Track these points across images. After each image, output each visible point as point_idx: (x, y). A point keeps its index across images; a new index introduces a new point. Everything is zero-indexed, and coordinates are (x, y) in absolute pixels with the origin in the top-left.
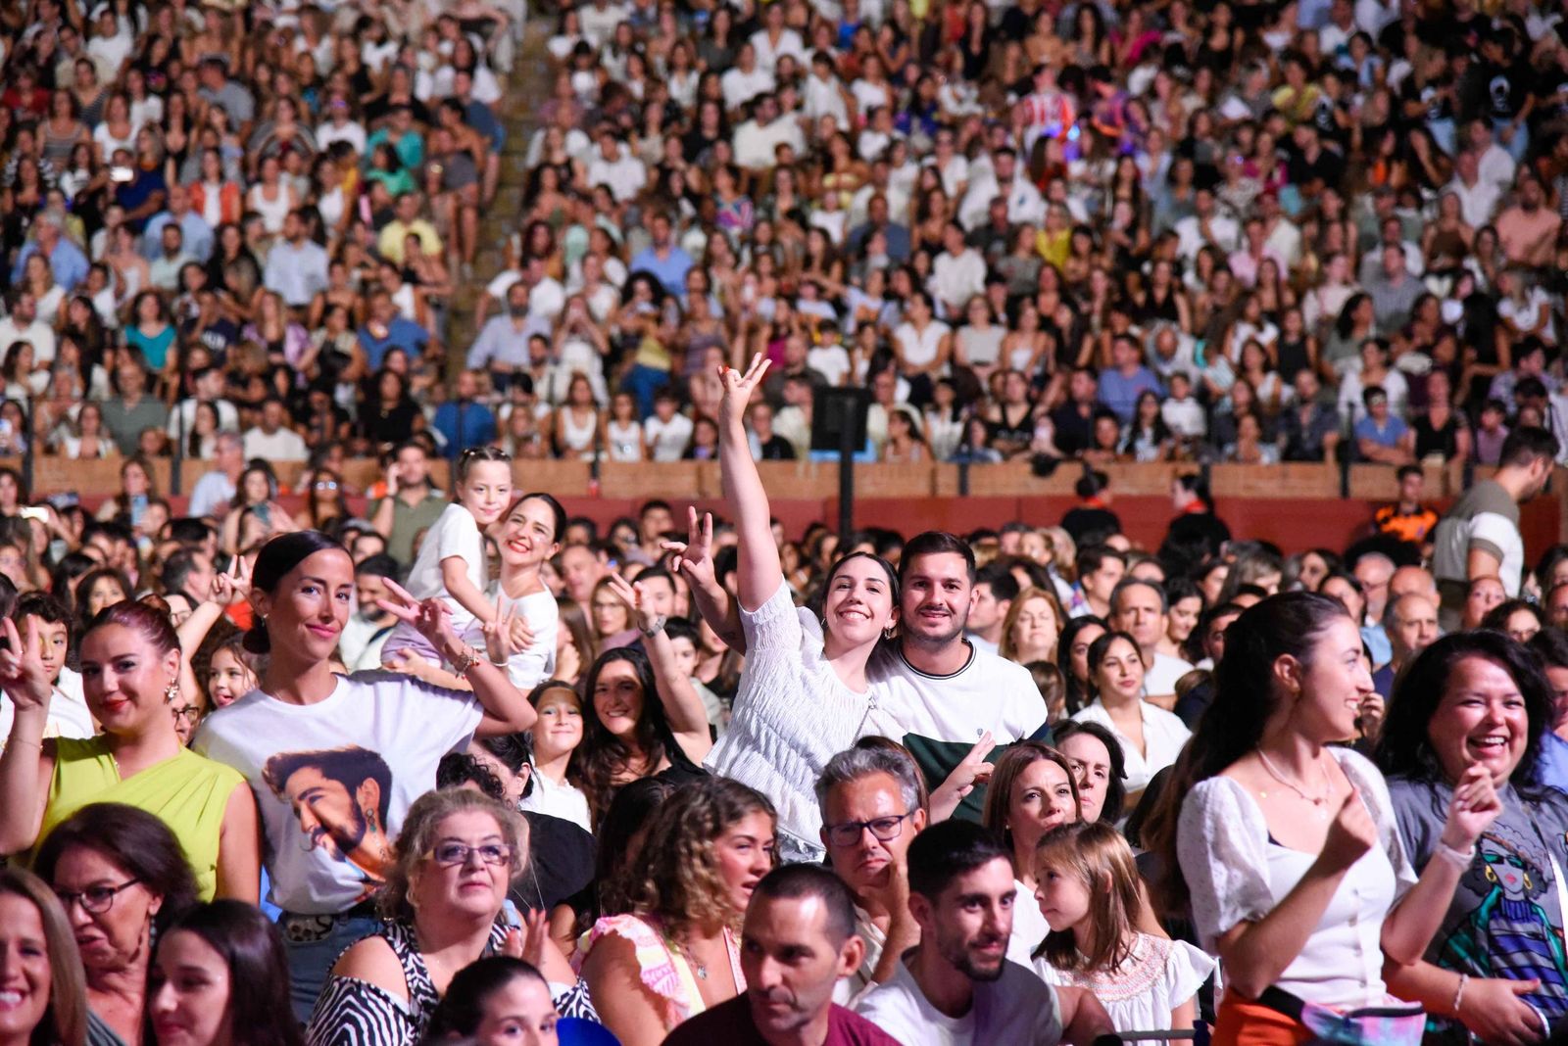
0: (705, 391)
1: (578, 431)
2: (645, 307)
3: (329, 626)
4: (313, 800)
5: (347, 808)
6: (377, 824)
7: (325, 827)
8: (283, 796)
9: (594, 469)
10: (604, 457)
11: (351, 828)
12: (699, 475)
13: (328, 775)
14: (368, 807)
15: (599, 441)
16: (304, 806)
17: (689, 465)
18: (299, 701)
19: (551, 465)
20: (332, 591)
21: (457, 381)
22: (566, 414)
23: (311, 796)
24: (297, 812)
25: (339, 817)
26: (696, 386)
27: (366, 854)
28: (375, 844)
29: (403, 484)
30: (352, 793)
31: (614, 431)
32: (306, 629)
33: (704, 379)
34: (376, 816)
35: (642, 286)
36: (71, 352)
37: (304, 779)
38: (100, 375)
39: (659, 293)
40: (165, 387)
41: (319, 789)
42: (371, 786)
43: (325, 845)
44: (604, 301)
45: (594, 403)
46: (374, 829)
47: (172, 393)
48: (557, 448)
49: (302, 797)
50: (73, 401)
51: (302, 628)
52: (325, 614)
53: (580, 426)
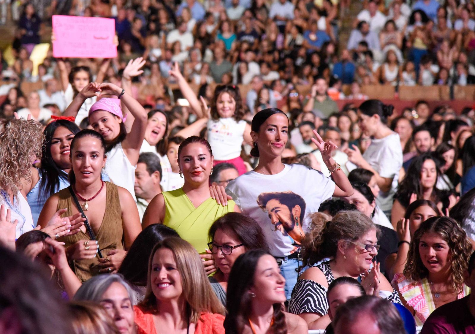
0: (443, 57)
1: (390, 74)
2: (419, 24)
3: (279, 143)
4: (276, 212)
5: (289, 216)
6: (299, 223)
7: (281, 222)
8: (265, 209)
9: (397, 88)
10: (401, 84)
11: (290, 223)
12: (440, 91)
13: (282, 202)
14: (296, 216)
15: (398, 78)
16: (273, 214)
17: (436, 88)
18: (271, 173)
19: (379, 87)
20: (280, 130)
21: (342, 53)
22: (386, 67)
23: (276, 210)
24: (270, 216)
25: (286, 219)
26: (440, 55)
27: (295, 233)
28: (299, 230)
29: (318, 93)
30: (291, 210)
31: (405, 75)
32: (271, 145)
33: (443, 52)
34: (299, 220)
35: (418, 16)
36: (199, 45)
37: (273, 204)
38: (209, 53)
39: (425, 19)
40: (232, 57)
41: (278, 207)
42: (297, 208)
43: (280, 230)
44: (401, 22)
45: (397, 62)
46: (297, 225)
47: (235, 59)
48: (382, 80)
49: (272, 210)
50: (198, 62)
51: (269, 144)
52: (278, 138)
53: (392, 71)
